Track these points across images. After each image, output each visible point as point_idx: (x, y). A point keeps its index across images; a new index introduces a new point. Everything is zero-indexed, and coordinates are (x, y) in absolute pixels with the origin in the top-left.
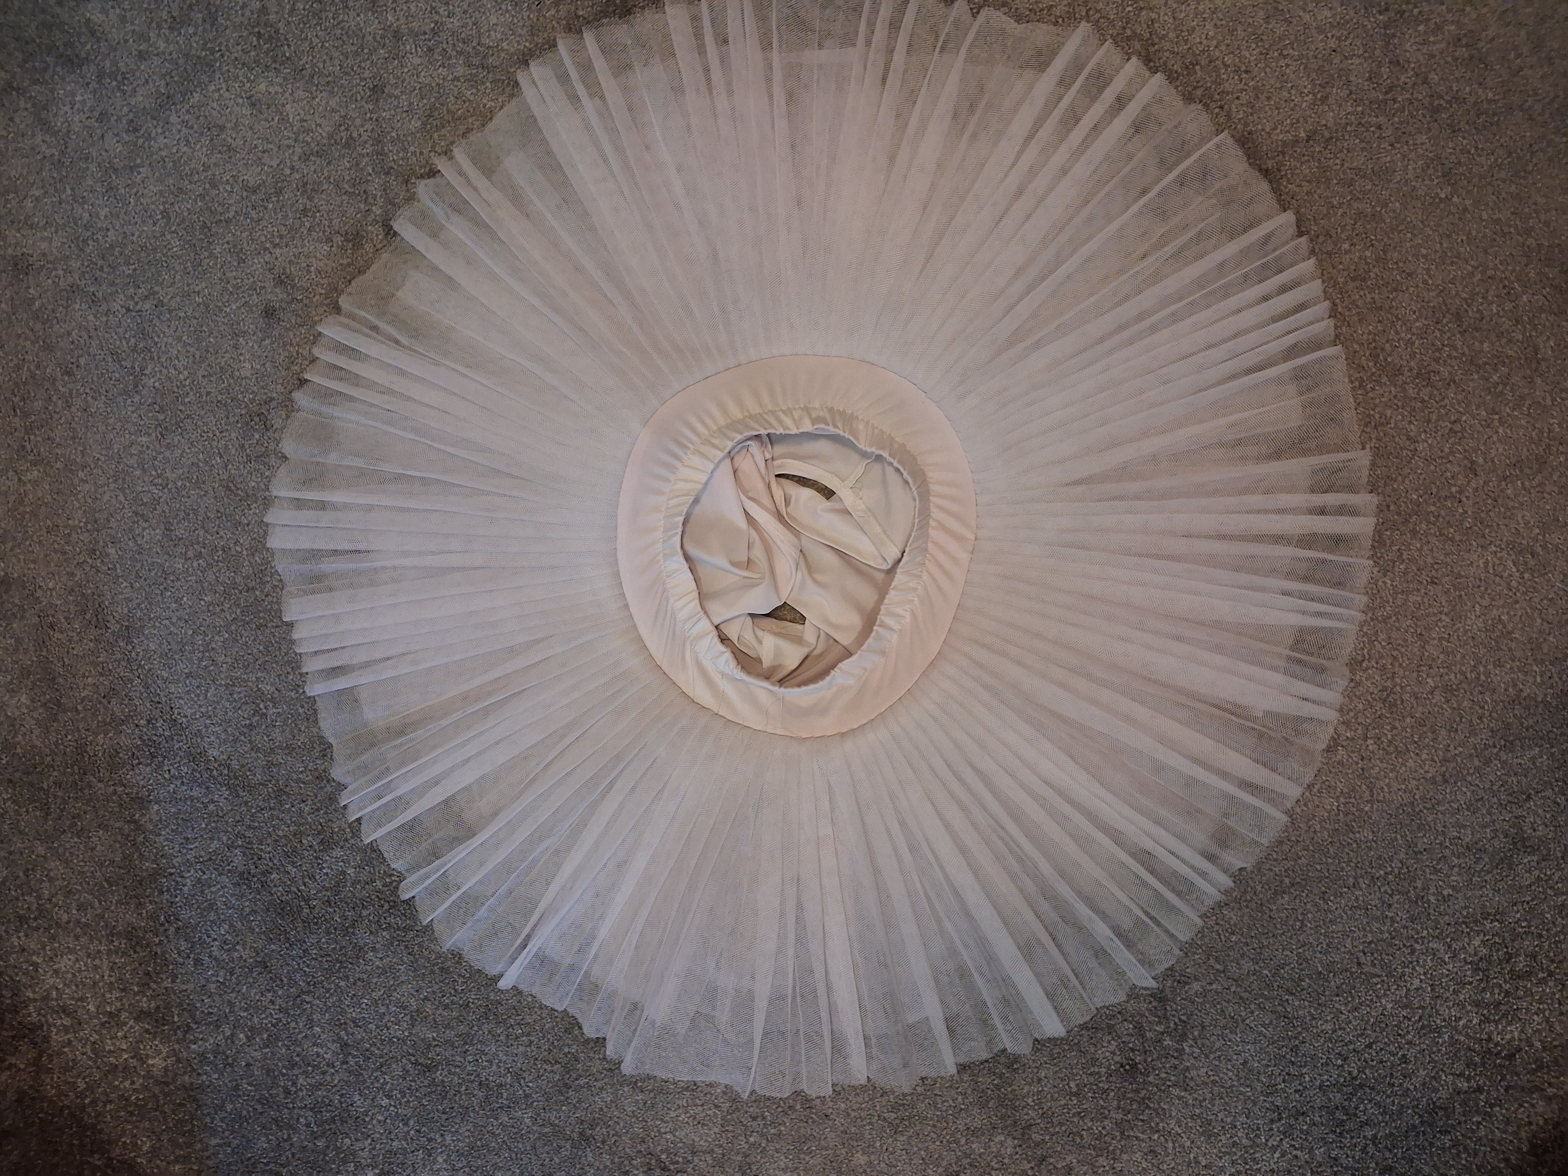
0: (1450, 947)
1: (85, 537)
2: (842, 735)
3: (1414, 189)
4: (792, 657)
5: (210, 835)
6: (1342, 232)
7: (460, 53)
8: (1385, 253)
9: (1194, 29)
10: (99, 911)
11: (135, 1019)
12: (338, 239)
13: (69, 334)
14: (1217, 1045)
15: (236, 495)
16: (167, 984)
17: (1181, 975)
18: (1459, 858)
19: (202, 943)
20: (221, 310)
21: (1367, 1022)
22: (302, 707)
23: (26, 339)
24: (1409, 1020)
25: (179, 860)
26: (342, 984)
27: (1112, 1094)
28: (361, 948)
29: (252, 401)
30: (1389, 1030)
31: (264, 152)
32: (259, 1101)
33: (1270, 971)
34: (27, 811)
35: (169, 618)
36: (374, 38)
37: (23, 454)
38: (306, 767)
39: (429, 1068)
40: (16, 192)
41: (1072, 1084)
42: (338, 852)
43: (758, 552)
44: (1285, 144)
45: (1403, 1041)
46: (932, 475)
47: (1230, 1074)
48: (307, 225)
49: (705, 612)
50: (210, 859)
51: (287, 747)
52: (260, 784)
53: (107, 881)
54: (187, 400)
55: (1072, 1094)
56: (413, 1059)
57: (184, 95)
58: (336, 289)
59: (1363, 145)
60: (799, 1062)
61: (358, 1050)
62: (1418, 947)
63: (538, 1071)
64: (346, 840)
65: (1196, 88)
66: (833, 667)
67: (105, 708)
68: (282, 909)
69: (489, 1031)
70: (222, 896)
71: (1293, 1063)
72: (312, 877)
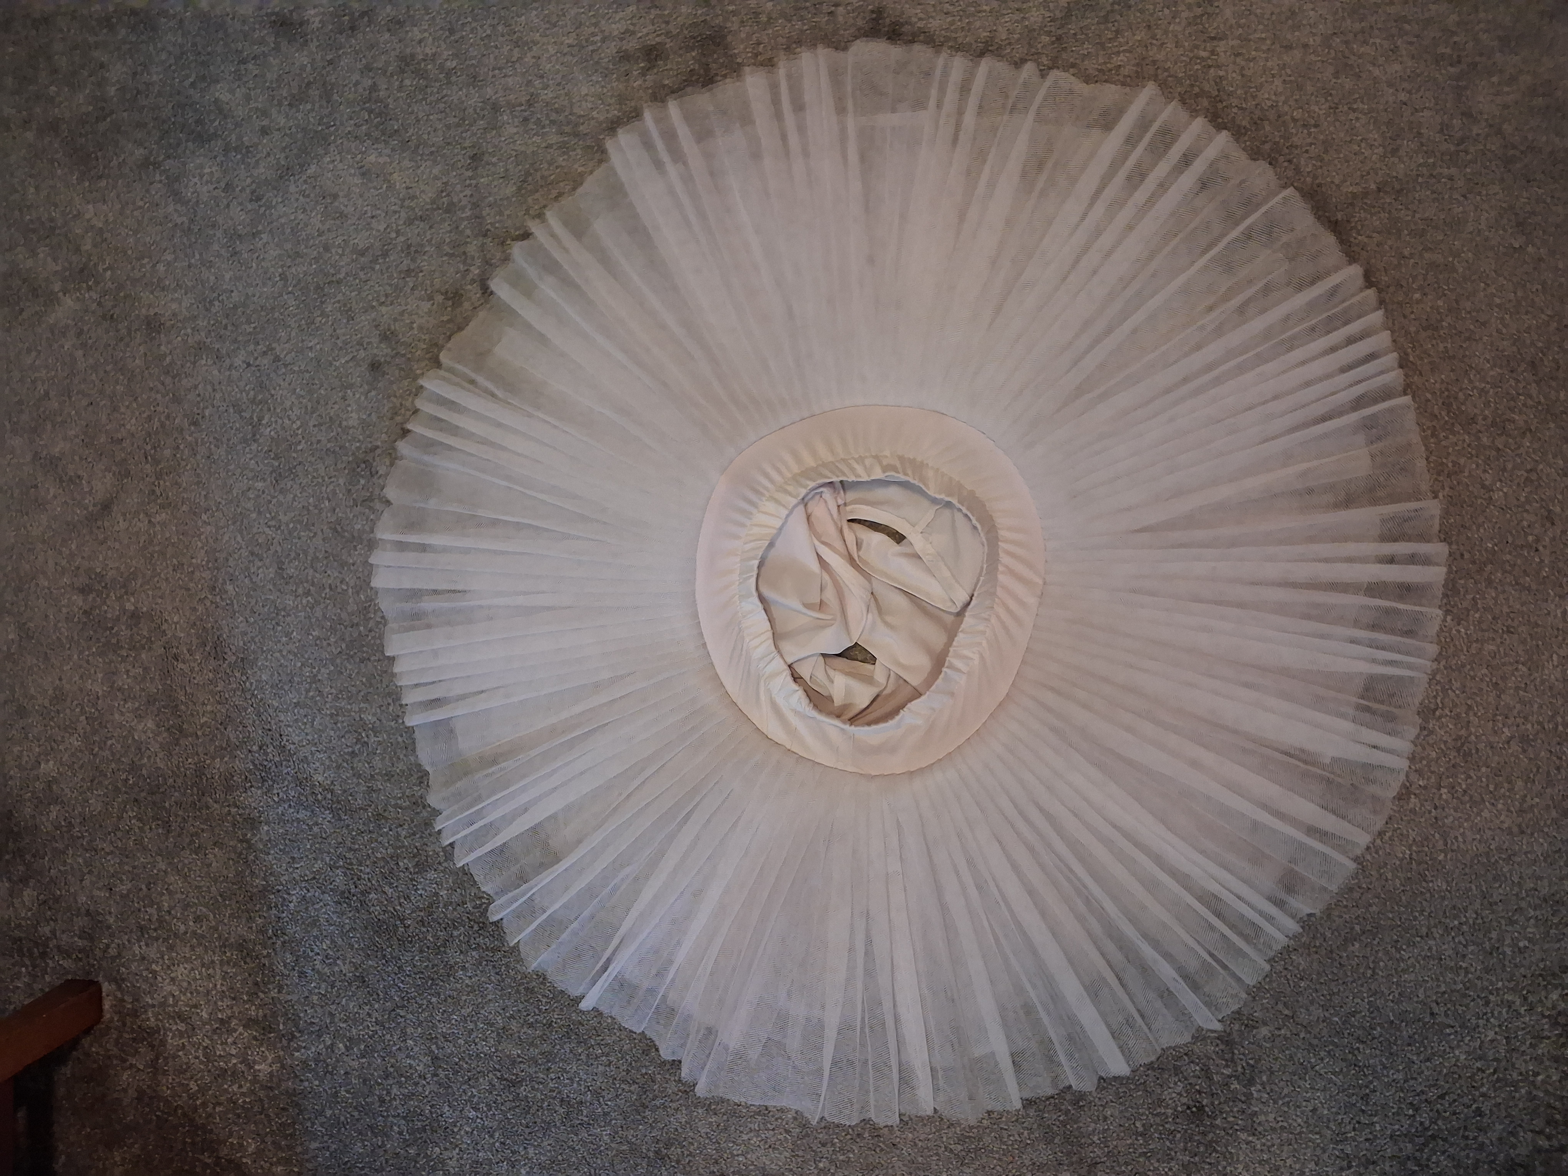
0: (1525, 999)
1: (207, 574)
2: (912, 773)
3: (1487, 239)
4: (862, 696)
5: (314, 855)
6: (1413, 282)
7: (553, 122)
8: (1457, 302)
9: (1262, 85)
10: (214, 923)
11: (244, 1026)
12: (440, 298)
13: (196, 387)
14: (1286, 1091)
15: (343, 537)
16: (274, 993)
17: (1248, 1019)
18: (1535, 909)
19: (306, 957)
20: (331, 364)
21: (1440, 1072)
22: (402, 736)
23: (158, 392)
24: (1483, 1072)
25: (286, 878)
26: (434, 1000)
27: (1178, 1135)
28: (452, 967)
29: (358, 448)
30: (1462, 1082)
31: (373, 217)
32: (356, 1108)
33: (1341, 1019)
34: (151, 829)
35: (280, 651)
36: (475, 110)
37: (153, 497)
38: (403, 793)
39: (514, 1084)
40: (150, 257)
41: (1138, 1124)
42: (431, 875)
43: (830, 595)
44: (1354, 195)
45: (1477, 1093)
46: (1001, 521)
47: (1299, 1120)
48: (411, 285)
49: (779, 652)
50: (314, 878)
51: (386, 775)
52: (361, 809)
53: (221, 896)
54: (299, 448)
55: (1137, 1134)
56: (499, 1074)
57: (302, 166)
58: (436, 345)
59: (1435, 196)
60: (868, 1091)
61: (447, 1063)
62: (1492, 998)
63: (616, 1090)
64: (440, 863)
65: (1264, 142)
66: (902, 706)
67: (222, 734)
68: (380, 927)
69: (571, 1051)
70: (325, 913)
71: (1363, 1111)
72: (407, 898)
